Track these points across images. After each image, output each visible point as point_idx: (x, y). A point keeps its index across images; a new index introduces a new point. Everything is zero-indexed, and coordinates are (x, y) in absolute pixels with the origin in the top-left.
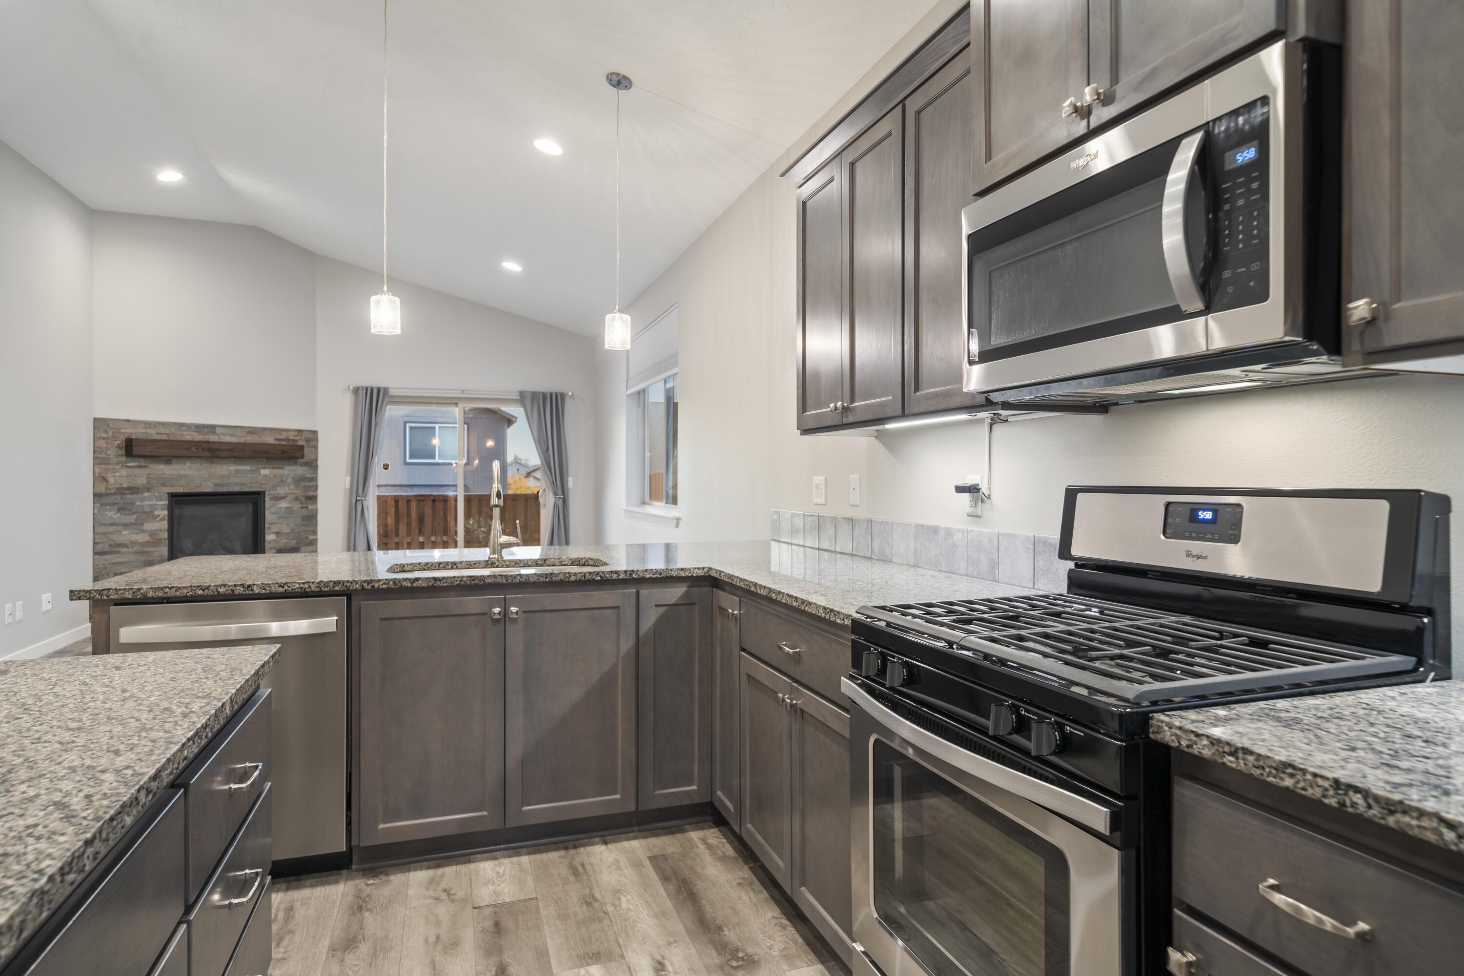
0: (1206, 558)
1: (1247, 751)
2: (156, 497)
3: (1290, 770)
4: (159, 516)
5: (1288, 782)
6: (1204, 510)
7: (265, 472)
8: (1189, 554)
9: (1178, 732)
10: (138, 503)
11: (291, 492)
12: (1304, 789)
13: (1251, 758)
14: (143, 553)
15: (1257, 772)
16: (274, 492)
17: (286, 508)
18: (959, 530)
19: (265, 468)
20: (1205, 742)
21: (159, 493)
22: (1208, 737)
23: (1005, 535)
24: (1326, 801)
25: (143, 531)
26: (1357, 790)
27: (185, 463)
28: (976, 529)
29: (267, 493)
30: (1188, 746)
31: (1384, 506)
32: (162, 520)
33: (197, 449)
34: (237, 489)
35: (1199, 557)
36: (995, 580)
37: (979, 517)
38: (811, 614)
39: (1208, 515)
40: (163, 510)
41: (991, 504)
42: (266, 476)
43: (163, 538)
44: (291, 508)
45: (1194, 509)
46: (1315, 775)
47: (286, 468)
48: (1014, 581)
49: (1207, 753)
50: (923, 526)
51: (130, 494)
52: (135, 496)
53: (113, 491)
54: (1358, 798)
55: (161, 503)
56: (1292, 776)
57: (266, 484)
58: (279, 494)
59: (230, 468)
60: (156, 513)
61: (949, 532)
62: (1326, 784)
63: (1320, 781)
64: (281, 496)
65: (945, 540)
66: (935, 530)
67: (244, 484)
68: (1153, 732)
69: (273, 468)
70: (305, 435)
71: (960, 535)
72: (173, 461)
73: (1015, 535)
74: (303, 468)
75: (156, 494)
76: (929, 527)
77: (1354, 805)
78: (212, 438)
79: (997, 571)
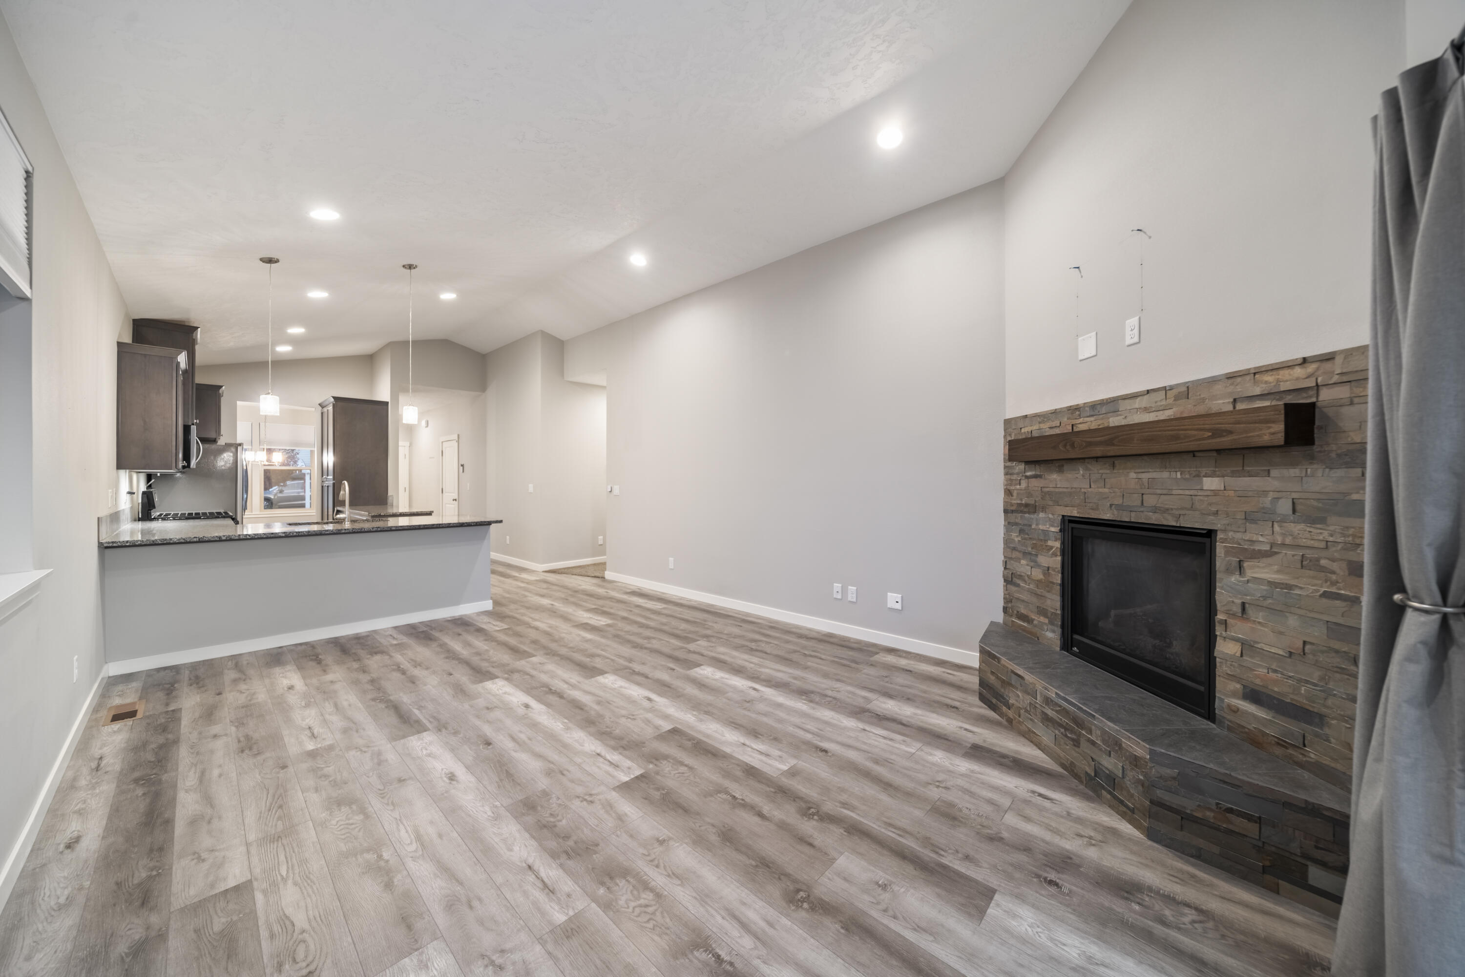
2: (1050, 519)
4: (1052, 548)
7: (1211, 483)
10: (1034, 526)
11: (1288, 541)
14: (1036, 594)
16: (1238, 536)
17: (1273, 584)
19: (1212, 475)
21: (1053, 514)
25: (1038, 566)
27: (1079, 470)
29: (1220, 536)
32: (1054, 555)
33: (1065, 446)
34: (1154, 519)
40: (1056, 540)
42: (1215, 493)
43: (1055, 581)
44: (1290, 587)
47: (1275, 472)
51: (1029, 513)
52: (1032, 516)
53: (1013, 508)
55: (1053, 529)
57: (1216, 513)
58: (1252, 542)
59: (1143, 476)
60: (1050, 543)
64: (1257, 547)
67: (1166, 510)
69: (1234, 474)
70: (1338, 366)
72: (1065, 467)
74: (1339, 473)
75: (1050, 516)
78: (1115, 421)
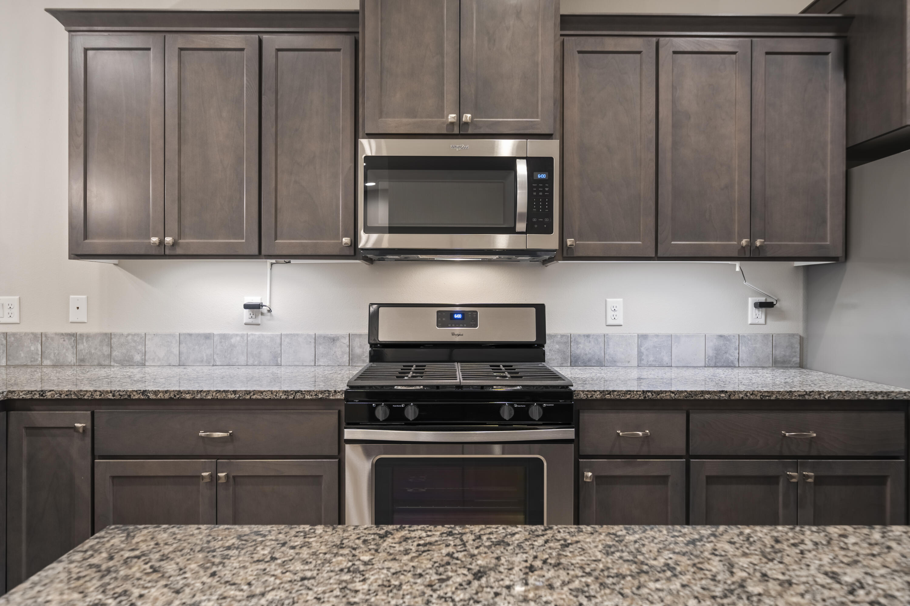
0: (462, 335)
1: (614, 391)
3: (629, 393)
5: (628, 396)
6: (457, 314)
8: (453, 334)
9: (587, 393)
12: (634, 397)
13: (616, 393)
15: (617, 397)
18: (237, 335)
20: (598, 393)
22: (599, 391)
23: (287, 335)
24: (640, 398)
26: (649, 391)
28: (258, 333)
30: (591, 397)
31: (533, 310)
35: (459, 335)
36: (278, 365)
37: (259, 325)
38: (263, 399)
39: (459, 316)
41: (271, 315)
45: (452, 313)
46: (637, 391)
48: (297, 363)
49: (599, 397)
50: (190, 335)
54: (650, 394)
56: (630, 394)
61: (224, 337)
62: (640, 393)
63: (638, 393)
65: (221, 342)
66: (208, 337)
68: (575, 396)
71: (238, 338)
73: (298, 335)
76: (199, 335)
77: (648, 396)
79: (279, 359)
